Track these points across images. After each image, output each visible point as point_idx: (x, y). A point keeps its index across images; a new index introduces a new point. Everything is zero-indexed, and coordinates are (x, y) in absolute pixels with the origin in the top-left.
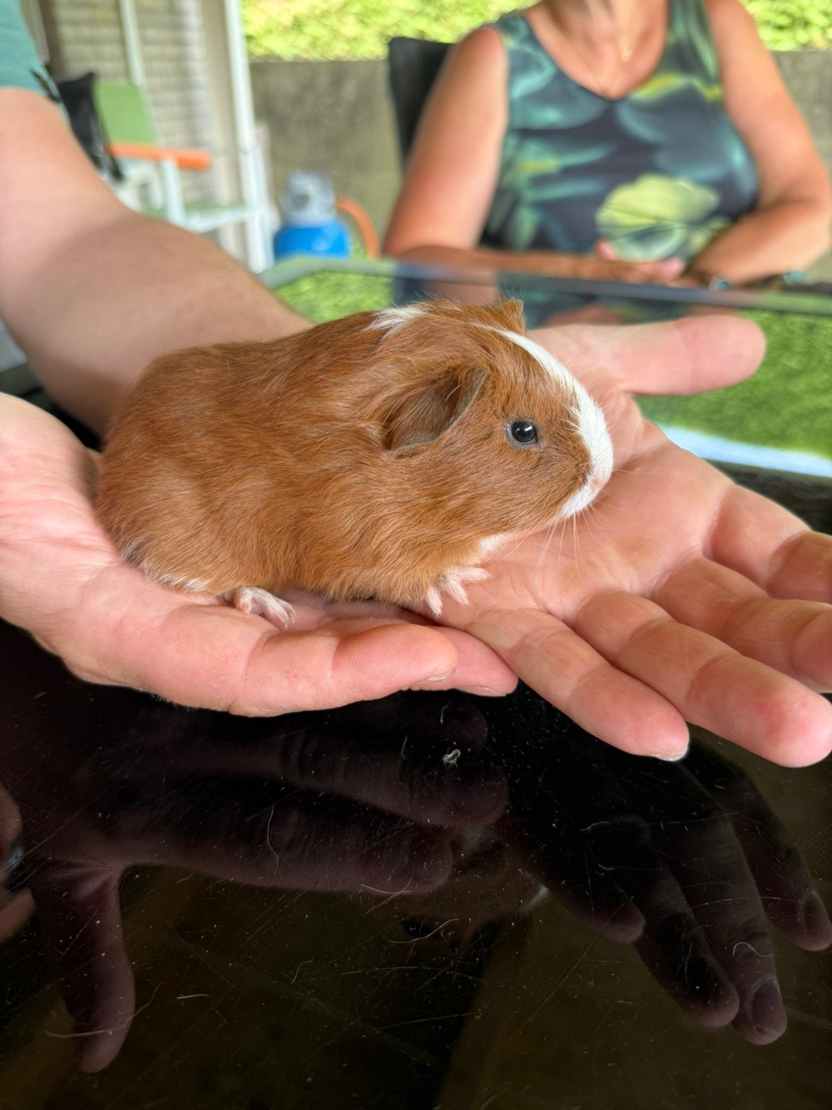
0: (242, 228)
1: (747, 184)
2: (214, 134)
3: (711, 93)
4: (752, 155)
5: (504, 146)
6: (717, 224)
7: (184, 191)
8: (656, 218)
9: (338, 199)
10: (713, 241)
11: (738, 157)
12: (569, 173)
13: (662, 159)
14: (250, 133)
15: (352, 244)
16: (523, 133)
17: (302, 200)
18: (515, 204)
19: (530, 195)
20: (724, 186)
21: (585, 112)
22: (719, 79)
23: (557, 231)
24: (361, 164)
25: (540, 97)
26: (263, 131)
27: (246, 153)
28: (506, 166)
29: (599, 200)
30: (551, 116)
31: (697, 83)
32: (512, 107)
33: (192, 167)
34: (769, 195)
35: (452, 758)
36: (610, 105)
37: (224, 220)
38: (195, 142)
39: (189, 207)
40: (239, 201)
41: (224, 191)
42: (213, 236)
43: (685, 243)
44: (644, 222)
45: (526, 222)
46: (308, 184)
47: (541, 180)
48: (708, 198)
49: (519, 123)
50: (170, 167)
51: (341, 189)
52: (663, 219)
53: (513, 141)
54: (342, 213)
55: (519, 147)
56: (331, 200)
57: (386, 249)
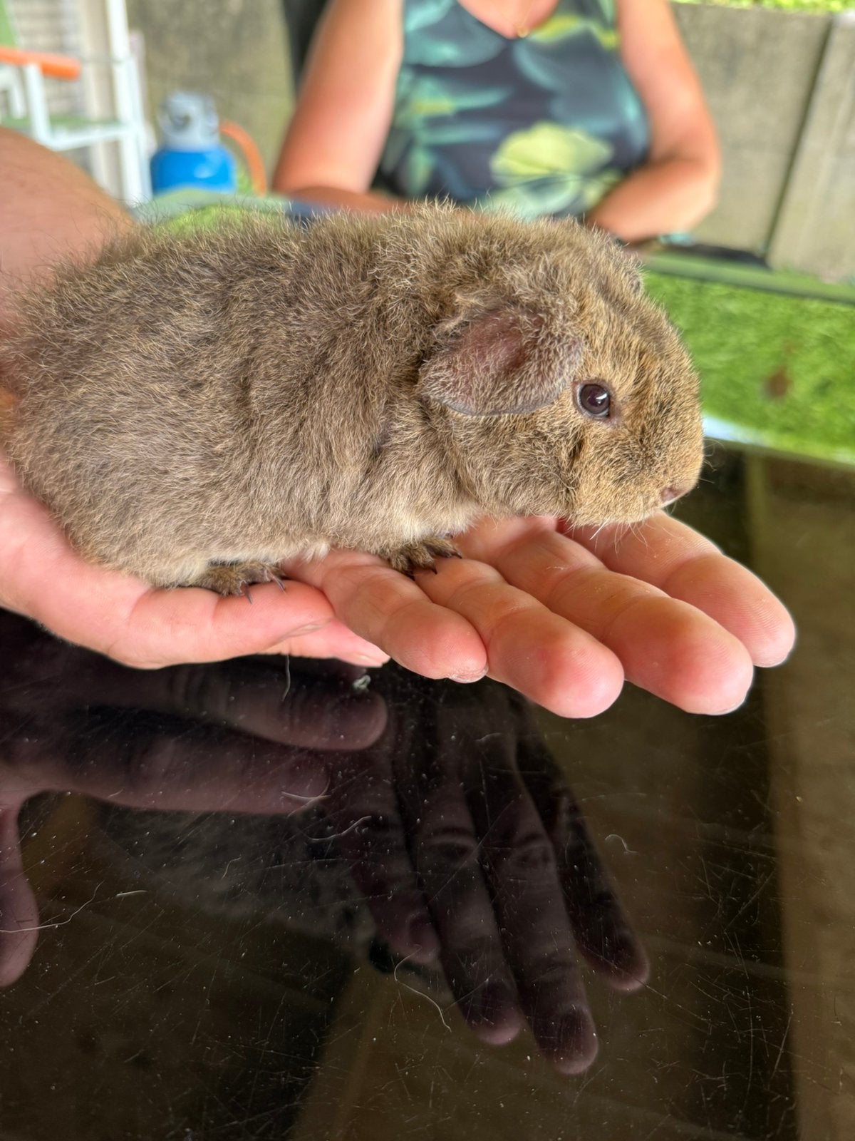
0: (115, 148)
1: (639, 138)
2: (83, 40)
3: (608, 39)
4: (645, 108)
5: (398, 81)
6: (610, 178)
7: (49, 100)
8: (550, 168)
9: (221, 122)
10: (608, 195)
11: (631, 111)
12: (465, 116)
13: (558, 107)
14: (123, 41)
15: (238, 174)
16: (418, 69)
17: (183, 123)
18: (409, 145)
19: (425, 137)
20: (618, 139)
21: (483, 50)
22: (615, 24)
23: (452, 178)
24: (246, 85)
25: (436, 31)
26: (137, 38)
27: (119, 62)
28: (401, 103)
29: (493, 147)
30: (446, 52)
31: (594, 28)
32: (407, 40)
33: (57, 75)
34: (660, 150)
35: (363, 683)
36: (509, 44)
37: (95, 137)
38: (61, 48)
39: (56, 121)
40: (112, 119)
41: (94, 106)
42: (82, 156)
43: (579, 197)
44: (538, 172)
45: (421, 166)
46: (189, 104)
47: (437, 122)
48: (599, 151)
49: (414, 58)
50: (33, 72)
51: (225, 111)
52: (557, 170)
53: (407, 77)
54: (225, 138)
55: (414, 84)
56: (214, 123)
57: (277, 183)
